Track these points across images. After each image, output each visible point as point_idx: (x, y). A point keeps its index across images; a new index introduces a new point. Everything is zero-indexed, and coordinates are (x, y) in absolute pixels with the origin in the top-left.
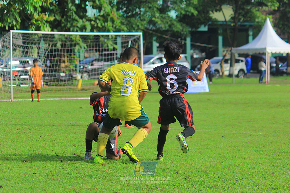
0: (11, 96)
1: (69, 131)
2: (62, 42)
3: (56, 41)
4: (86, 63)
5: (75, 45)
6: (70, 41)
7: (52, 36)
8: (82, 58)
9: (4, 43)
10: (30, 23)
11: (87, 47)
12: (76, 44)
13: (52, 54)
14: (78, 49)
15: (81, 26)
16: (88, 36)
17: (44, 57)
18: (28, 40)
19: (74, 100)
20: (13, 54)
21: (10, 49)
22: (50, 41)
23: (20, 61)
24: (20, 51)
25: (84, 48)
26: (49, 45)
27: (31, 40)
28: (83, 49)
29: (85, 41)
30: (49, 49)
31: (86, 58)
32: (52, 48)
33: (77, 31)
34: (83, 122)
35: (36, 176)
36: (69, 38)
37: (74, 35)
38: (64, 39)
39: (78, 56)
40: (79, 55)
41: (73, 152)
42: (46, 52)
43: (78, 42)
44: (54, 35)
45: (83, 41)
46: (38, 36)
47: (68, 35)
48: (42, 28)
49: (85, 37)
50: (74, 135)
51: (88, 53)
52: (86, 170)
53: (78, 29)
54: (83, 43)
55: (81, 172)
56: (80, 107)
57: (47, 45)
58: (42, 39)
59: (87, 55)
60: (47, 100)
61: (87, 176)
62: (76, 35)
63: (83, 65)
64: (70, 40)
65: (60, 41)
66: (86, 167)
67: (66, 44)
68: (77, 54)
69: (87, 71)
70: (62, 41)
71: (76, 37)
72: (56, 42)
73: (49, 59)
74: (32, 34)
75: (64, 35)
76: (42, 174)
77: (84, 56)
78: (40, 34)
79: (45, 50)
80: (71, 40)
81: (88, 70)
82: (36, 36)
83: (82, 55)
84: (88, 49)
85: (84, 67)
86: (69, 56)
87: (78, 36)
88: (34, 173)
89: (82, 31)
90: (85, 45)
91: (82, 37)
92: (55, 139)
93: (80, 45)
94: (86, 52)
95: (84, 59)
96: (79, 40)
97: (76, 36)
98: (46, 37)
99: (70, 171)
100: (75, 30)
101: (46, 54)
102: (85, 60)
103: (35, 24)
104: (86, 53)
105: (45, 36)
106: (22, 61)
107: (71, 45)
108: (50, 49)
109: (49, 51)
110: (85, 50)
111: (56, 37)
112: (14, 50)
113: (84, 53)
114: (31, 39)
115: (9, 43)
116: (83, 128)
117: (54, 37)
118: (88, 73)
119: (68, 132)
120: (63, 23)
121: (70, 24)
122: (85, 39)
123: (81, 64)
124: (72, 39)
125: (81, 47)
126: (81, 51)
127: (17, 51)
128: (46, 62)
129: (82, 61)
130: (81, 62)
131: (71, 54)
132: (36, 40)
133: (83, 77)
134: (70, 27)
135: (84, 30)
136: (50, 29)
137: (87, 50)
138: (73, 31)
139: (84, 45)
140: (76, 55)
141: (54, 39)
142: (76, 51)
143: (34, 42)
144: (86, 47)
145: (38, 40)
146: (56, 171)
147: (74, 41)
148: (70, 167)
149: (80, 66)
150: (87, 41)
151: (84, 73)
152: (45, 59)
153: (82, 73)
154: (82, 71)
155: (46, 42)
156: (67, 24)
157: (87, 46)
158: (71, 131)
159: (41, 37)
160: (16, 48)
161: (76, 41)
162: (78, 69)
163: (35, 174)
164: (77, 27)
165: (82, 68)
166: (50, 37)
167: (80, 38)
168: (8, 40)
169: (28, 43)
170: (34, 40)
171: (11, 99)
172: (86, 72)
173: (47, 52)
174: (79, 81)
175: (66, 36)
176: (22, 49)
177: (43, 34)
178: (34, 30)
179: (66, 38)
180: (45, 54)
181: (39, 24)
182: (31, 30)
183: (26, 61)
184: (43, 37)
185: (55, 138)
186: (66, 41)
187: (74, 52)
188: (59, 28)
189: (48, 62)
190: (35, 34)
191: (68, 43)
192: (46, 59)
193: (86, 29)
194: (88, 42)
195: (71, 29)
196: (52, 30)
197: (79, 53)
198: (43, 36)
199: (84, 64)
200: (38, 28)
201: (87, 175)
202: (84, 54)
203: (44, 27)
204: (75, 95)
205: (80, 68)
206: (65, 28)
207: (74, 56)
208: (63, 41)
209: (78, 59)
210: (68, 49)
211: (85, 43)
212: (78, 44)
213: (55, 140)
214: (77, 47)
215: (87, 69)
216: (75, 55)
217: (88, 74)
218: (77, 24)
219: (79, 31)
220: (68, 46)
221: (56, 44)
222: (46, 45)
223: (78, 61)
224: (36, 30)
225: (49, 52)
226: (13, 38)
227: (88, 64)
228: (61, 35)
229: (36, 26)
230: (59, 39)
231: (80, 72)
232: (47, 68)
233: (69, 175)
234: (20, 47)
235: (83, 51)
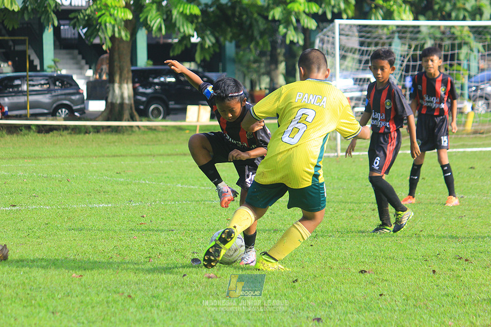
0: (336, 146)
1: (449, 213)
2: (435, 40)
3: (424, 39)
4: (481, 82)
5: (460, 46)
6: (449, 38)
7: (416, 30)
8: (474, 71)
9: (323, 44)
10: (373, 5)
11: (485, 49)
12: (463, 44)
13: (414, 63)
14: (467, 54)
15: (472, 7)
16: (485, 27)
17: (400, 69)
18: (368, 38)
19: (458, 152)
20: (341, 65)
21: (334, 56)
22: (412, 39)
23: (353, 79)
24: (353, 59)
25: (479, 52)
26: (410, 47)
27: (375, 38)
28: (476, 53)
29: (481, 38)
30: (410, 55)
31: (483, 70)
32: (415, 53)
33: (464, 19)
34: (477, 196)
35: (385, 300)
36: (449, 33)
37: (458, 26)
38: (439, 35)
39: (466, 67)
40: (469, 66)
41: (457, 254)
42: (403, 61)
43: (467, 39)
44: (418, 27)
45: (475, 38)
46: (388, 29)
47: (446, 27)
48: (396, 14)
49: (480, 29)
50: (459, 220)
51: (486, 62)
52: (485, 289)
53: (467, 14)
54: (477, 42)
55: (473, 292)
56: (471, 166)
57: (406, 47)
58: (396, 35)
59: (483, 64)
60: (406, 153)
61: (485, 300)
62: (463, 27)
63: (476, 84)
64: (450, 36)
65: (430, 38)
66: (483, 282)
67: (443, 44)
68: (465, 63)
69: (484, 95)
70: (435, 38)
71: (461, 31)
72: (423, 42)
73: (410, 73)
74: (377, 27)
75: (439, 27)
76: (397, 297)
77: (479, 68)
78: (392, 26)
79: (401, 56)
80: (453, 37)
81: (486, 94)
82: (385, 30)
83: (474, 65)
84: (486, 53)
85: (477, 87)
86: (448, 67)
87: (466, 29)
88: (381, 295)
89: (474, 19)
90: (480, 46)
91: (474, 30)
92: (421, 229)
93: (470, 46)
94: (482, 59)
95: (478, 73)
96: (469, 37)
97: (462, 28)
98: (404, 32)
99: (450, 290)
100: (461, 17)
101: (405, 64)
102: (480, 75)
103: (382, 7)
104: (483, 61)
105: (402, 31)
106: (357, 79)
107: (453, 47)
108: (412, 55)
109: (409, 59)
110: (480, 54)
111: (424, 30)
112: (343, 57)
113: (479, 60)
114: (375, 35)
115: (333, 44)
116: (476, 208)
117: (419, 32)
118: (486, 99)
119: (447, 215)
120: (437, 3)
121: (451, 5)
122: (480, 33)
123: (471, 82)
124: (453, 34)
125: (471, 50)
126: (472, 57)
127: (348, 59)
128: (405, 81)
129: (475, 76)
130: (473, 79)
131: (453, 62)
132: (384, 37)
133: (476, 107)
134: (452, 10)
135: (478, 17)
136: (411, 17)
137: (484, 55)
138: (457, 19)
139: (477, 46)
140: (462, 65)
141: (420, 36)
142: (462, 57)
143: (381, 41)
144: (481, 49)
145: (388, 38)
146: (425, 290)
147: (459, 38)
148: (452, 282)
149: (470, 87)
150: (484, 37)
151: (478, 99)
152: (401, 75)
153: (474, 101)
154: (474, 95)
155: (403, 41)
156: (445, 6)
157: (484, 46)
158: (452, 213)
159: (393, 32)
160: (346, 54)
161: (461, 37)
162: (466, 92)
163: (383, 297)
164: (465, 10)
165: (474, 91)
166: (411, 32)
167: (470, 31)
168: (331, 39)
169: (369, 45)
170: (381, 39)
171: (336, 151)
172: (481, 97)
173: (406, 60)
174: (468, 114)
175: (442, 29)
176: (357, 56)
177: (398, 26)
178: (380, 18)
179: (443, 33)
180: (401, 65)
181: (391, 6)
182: (375, 19)
183: (365, 79)
184: (399, 32)
185: (422, 226)
186: (442, 39)
187: (458, 60)
188: (430, 13)
189: (408, 79)
190: (384, 26)
191: (447, 43)
192: (404, 73)
193: (481, 14)
194: (486, 39)
195: (453, 15)
196: (416, 19)
197: (468, 60)
198: (399, 29)
199: (478, 82)
200: (389, 15)
201: (485, 298)
202: (478, 63)
203: (399, 13)
204: (461, 143)
205: (470, 90)
206: (441, 14)
207: (458, 68)
208: (437, 38)
209: (466, 73)
210: (446, 53)
211: (480, 42)
212: (466, 43)
213: (421, 231)
214: (464, 50)
215: (485, 92)
216: (459, 64)
217: (486, 102)
218: (464, 4)
219: (468, 18)
220: (446, 48)
221: (424, 44)
222: (403, 46)
223: (467, 77)
224: (384, 19)
225: (409, 61)
226: (340, 34)
227: (486, 82)
228: (432, 27)
229: (385, 10)
230: (429, 34)
231: (470, 98)
232: (406, 92)
233: (450, 299)
234: (352, 50)
235: (477, 58)
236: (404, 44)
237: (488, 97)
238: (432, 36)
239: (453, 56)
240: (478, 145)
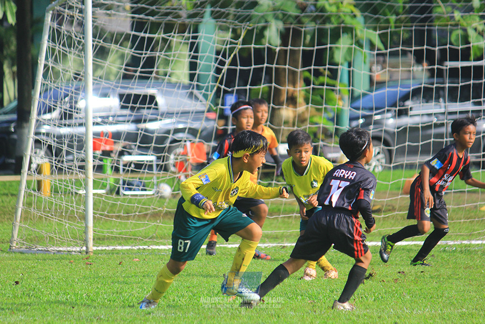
0: (86, 232)
2: (285, 22)
3: (264, 18)
4: (377, 108)
5: (336, 36)
6: (315, 19)
8: (361, 87)
9: (60, 24)
12: (340, 32)
13: (245, 68)
14: (350, 50)
17: (215, 79)
18: (153, 13)
20: (96, 67)
21: (84, 49)
22: (240, 18)
23: (121, 96)
24: (122, 56)
25: (372, 46)
26: (236, 36)
27: (167, 14)
29: (377, 21)
30: (236, 51)
31: (381, 84)
32: (246, 46)
38: (293, 12)
39: (346, 78)
42: (222, 63)
43: (348, 21)
45: (366, 19)
51: (387, 67)
54: (368, 28)
57: (228, 36)
58: (209, 10)
59: (379, 74)
63: (367, 113)
64: (315, 14)
65: (276, 18)
67: (303, 29)
68: (343, 69)
69: (383, 135)
70: (285, 18)
72: (262, 24)
73: (236, 88)
77: (371, 79)
79: (218, 53)
80: (322, 16)
81: (386, 132)
83: (361, 73)
84: (388, 51)
86: (312, 78)
90: (374, 36)
93: (356, 36)
94: (378, 62)
95: (370, 90)
96: (354, 16)
101: (225, 68)
102: (374, 94)
104: (379, 66)
106: (129, 96)
107: (322, 33)
108: (241, 50)
109: (235, 55)
110: (375, 52)
112: (101, 53)
113: (372, 64)
115: (82, 24)
118: (386, 143)
122: (375, 11)
123: (358, 109)
124: (323, 10)
125: (358, 43)
126: (359, 59)
127: (111, 57)
128: (224, 103)
129: (364, 95)
130: (361, 103)
131: (322, 68)
132: (184, 14)
137: (384, 55)
139: (368, 35)
140: (339, 74)
141: (256, 12)
142: (339, 57)
144: (378, 43)
145: (191, 16)
147: (333, 19)
149: (352, 119)
150: (382, 19)
152: (219, 89)
155: (222, 22)
157: (383, 37)
160: (106, 45)
161: (338, 18)
168: (77, 14)
169: (155, 27)
170: (178, 17)
171: (85, 242)
173: (228, 61)
176: (128, 51)
180: (218, 71)
183: (145, 96)
186: (299, 20)
187: (332, 62)
191: (310, 27)
192: (223, 87)
194: (388, 21)
197: (351, 64)
199: (371, 109)
202: (371, 70)
208: (289, 17)
209: (347, 91)
210: (308, 49)
211: (375, 29)
212: (349, 30)
214: (344, 42)
215: (383, 128)
216: (334, 74)
217: (387, 149)
220: (309, 39)
221: (264, 28)
223: (346, 96)
225: (234, 62)
226: (93, 6)
227: (385, 109)
230: (275, 10)
232: (226, 125)
234: (118, 39)
235: (368, 60)
236: (222, 28)
237: (389, 138)
238: (279, 13)
239: (321, 53)
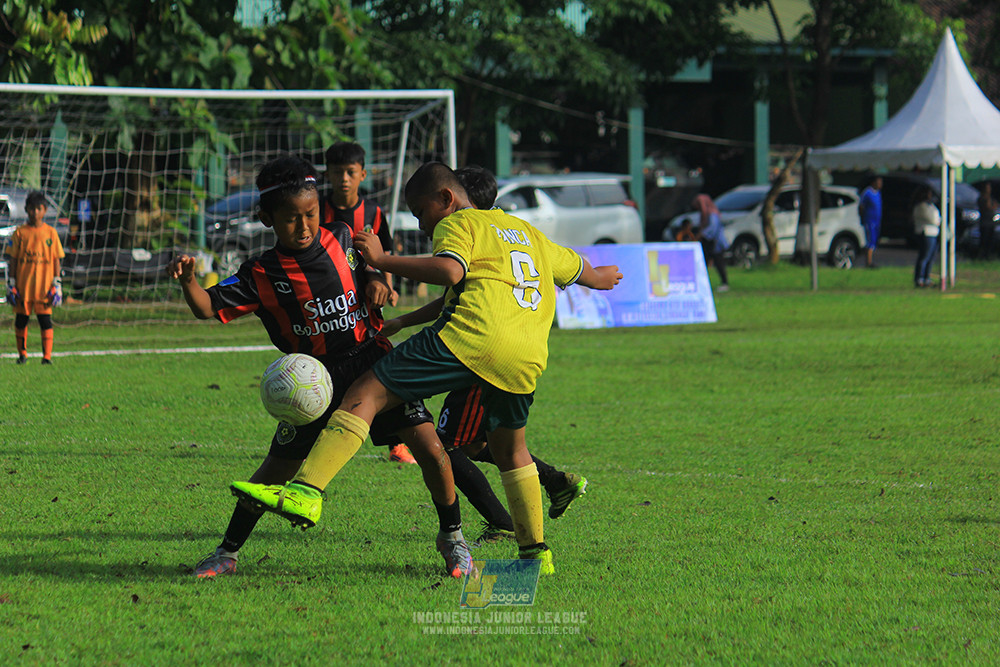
1: (166, 480)
2: (137, 127)
3: (116, 122)
4: (232, 212)
5: (189, 141)
6: (168, 124)
7: (100, 105)
8: (217, 191)
10: (10, 53)
11: (238, 146)
12: (194, 135)
13: (97, 173)
14: (203, 155)
15: (212, 62)
16: (240, 102)
17: (66, 185)
19: (186, 354)
22: (92, 123)
25: (227, 150)
26: (87, 139)
27: (17, 119)
28: (221, 154)
29: (231, 125)
30: (87, 156)
31: (235, 189)
32: (98, 151)
33: (197, 85)
34: (222, 444)
35: (35, 658)
36: (166, 112)
37: (184, 99)
38: (146, 117)
39: (201, 182)
40: (207, 179)
41: (182, 561)
42: (73, 168)
43: (202, 125)
44: (105, 98)
45: (219, 124)
46: (43, 102)
47: (160, 99)
48: (58, 71)
49: (230, 106)
50: (188, 493)
51: (241, 172)
52: (238, 632)
53: (201, 76)
54: (222, 132)
55: (215, 639)
56: (210, 384)
57: (80, 140)
58: (60, 114)
59: (235, 178)
60: (79, 356)
61: (237, 655)
62: (195, 100)
63: (222, 218)
64: (168, 118)
65: (129, 122)
66: (235, 618)
67: (156, 134)
68: (199, 174)
69: (238, 240)
70: (138, 123)
71: (191, 110)
72: (114, 129)
73: (88, 193)
74: (19, 96)
75: (146, 99)
76: (59, 651)
77: (226, 183)
78: (51, 94)
79: (69, 158)
80: (175, 120)
81: (243, 237)
82: (36, 104)
83: (217, 177)
84: (242, 155)
85: (224, 223)
86: (166, 183)
87: (202, 104)
88: (26, 647)
89: (216, 86)
90: (229, 140)
91: (217, 107)
92: (109, 511)
93: (210, 140)
94: (233, 167)
95: (226, 195)
96: (207, 121)
97: (193, 104)
98: (76, 109)
99: (168, 636)
100: (191, 80)
101: (76, 173)
102: (228, 199)
103: (29, 57)
104: (235, 171)
105: (71, 105)
107: (174, 140)
108: (91, 156)
109: (86, 161)
110: (229, 156)
111: (115, 105)
113: (227, 169)
114: (14, 113)
116: (221, 468)
117: (106, 109)
118: (242, 248)
119: (162, 482)
120: (142, 52)
121: (169, 57)
122: (228, 115)
123: (212, 213)
124: (176, 113)
125: (212, 147)
126: (214, 163)
128: (77, 208)
129: (219, 200)
130: (215, 208)
131: (175, 173)
132: (34, 118)
133: (222, 264)
134: (171, 67)
135: (225, 81)
136: (88, 79)
137: (238, 159)
138: (182, 85)
139: (223, 139)
140: (193, 178)
141: (108, 118)
142: (193, 161)
143: (28, 127)
144: (232, 146)
145: (41, 121)
146: (116, 636)
147: (187, 123)
148: (172, 620)
149: (209, 223)
150: (236, 122)
151: (224, 248)
152: (70, 195)
153: (219, 251)
154: (217, 240)
155: (73, 126)
156: (158, 57)
157: (237, 141)
158: (174, 479)
159: (53, 109)
161: (192, 122)
162: (201, 233)
163: (30, 651)
164: (199, 66)
165: (218, 231)
166: (90, 109)
167: (210, 110)
169: (4, 133)
170: (28, 121)
172: (232, 244)
173: (79, 166)
174: (206, 276)
175: (153, 103)
177: (62, 96)
178: (25, 79)
179: (155, 112)
180: (70, 176)
181: (48, 56)
182: (15, 82)
184: (64, 108)
185: (111, 505)
186: (152, 125)
187: (187, 166)
188: (128, 71)
189: (84, 205)
190: (33, 96)
191: (163, 131)
192: (74, 192)
193: (232, 76)
194: (242, 126)
195: (175, 76)
196: (98, 82)
197: (206, 169)
198: (64, 103)
199: (226, 214)
200: (43, 74)
201: (238, 650)
202: (226, 175)
203: (65, 68)
204: (189, 336)
205: (210, 229)
206: (151, 73)
207: (186, 184)
208: (142, 121)
209: (202, 195)
210: (161, 153)
211: (228, 133)
212: (203, 135)
213: (110, 515)
214: (198, 148)
215: (239, 233)
216: (188, 177)
217: (242, 253)
218: (197, 55)
219: (204, 84)
220: (162, 143)
221: (116, 134)
222: (73, 138)
223: (202, 202)
224: (32, 81)
225: (85, 167)
227: (241, 213)
228: (133, 99)
229: (34, 63)
230: (127, 113)
231: (209, 245)
232: (80, 230)
233: (167, 653)
235: (223, 163)
236: (72, 133)
237: (245, 243)
238: (132, 118)
239: (174, 159)
240: (226, 340)
